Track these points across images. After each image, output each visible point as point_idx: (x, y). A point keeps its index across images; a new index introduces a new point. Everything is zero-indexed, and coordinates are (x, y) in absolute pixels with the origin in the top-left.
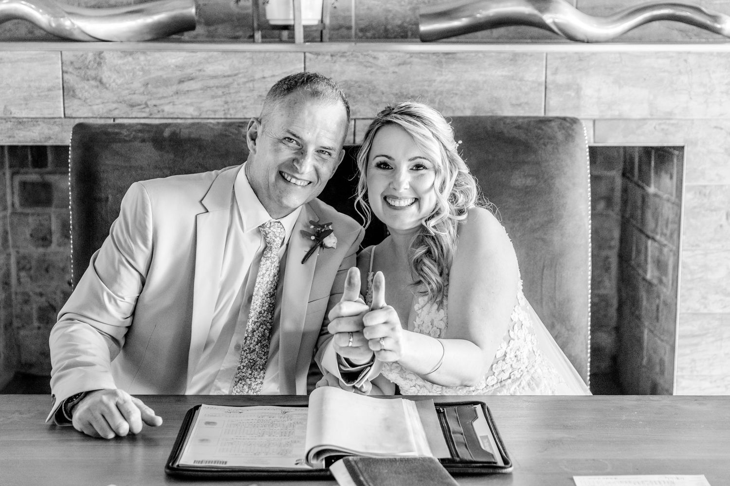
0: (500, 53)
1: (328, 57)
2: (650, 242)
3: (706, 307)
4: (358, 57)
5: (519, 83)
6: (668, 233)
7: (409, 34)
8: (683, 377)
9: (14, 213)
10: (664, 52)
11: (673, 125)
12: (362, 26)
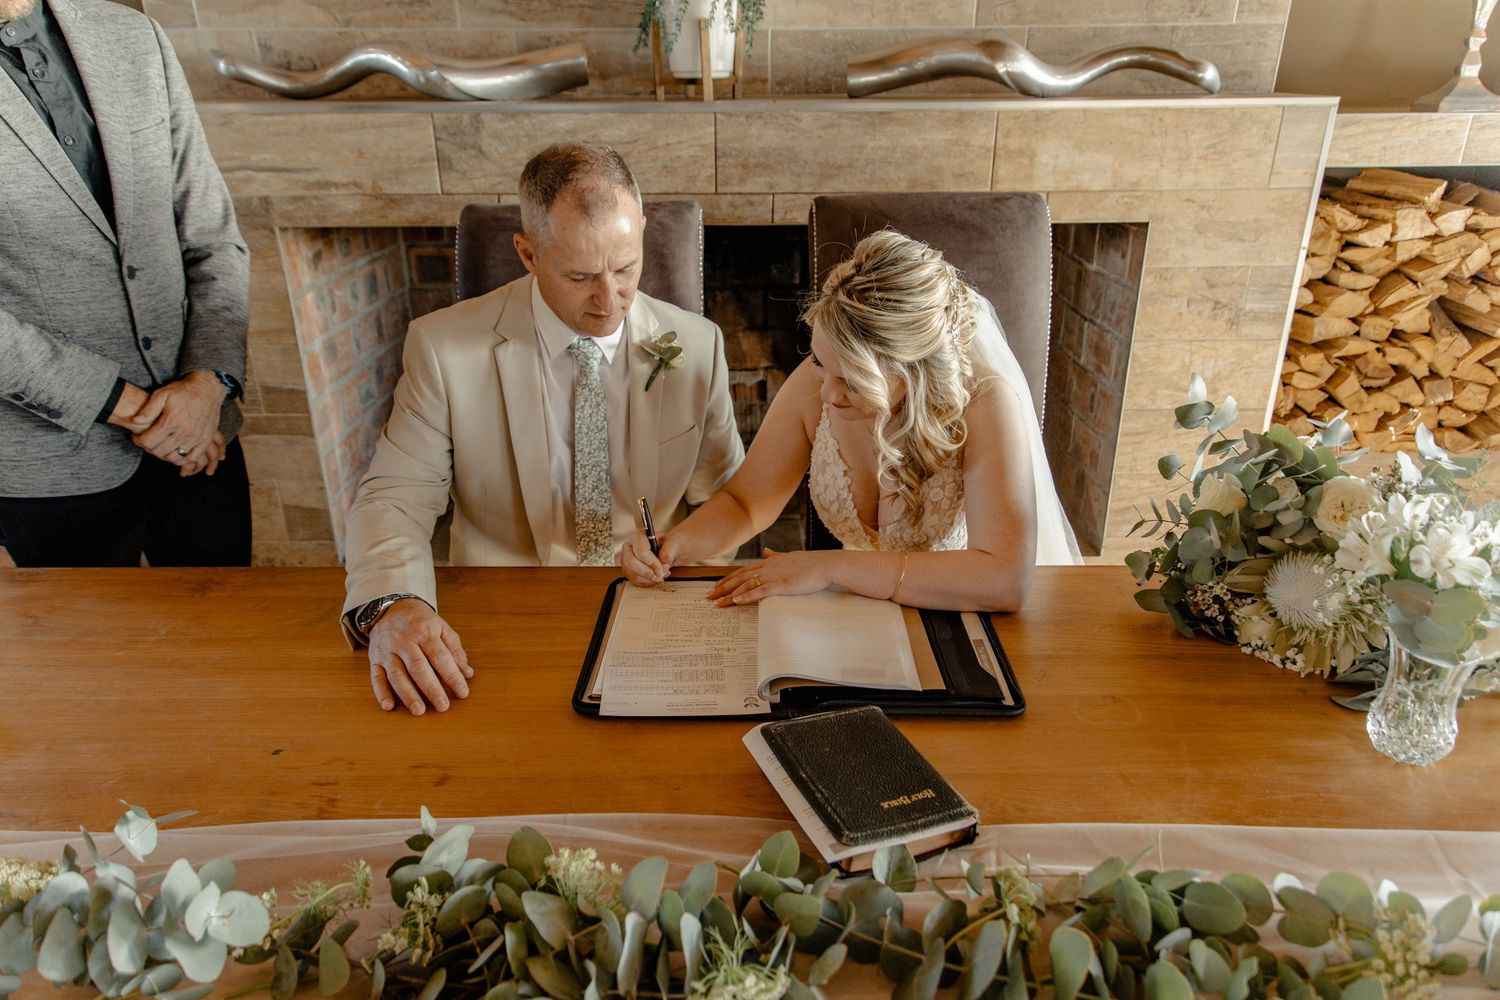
0: (943, 111)
1: (742, 119)
2: (1086, 325)
3: (1153, 403)
4: (777, 118)
5: (963, 148)
6: (1114, 319)
7: (833, 88)
8: (1121, 476)
9: (413, 289)
10: (1137, 109)
11: (1139, 197)
12: (779, 79)
